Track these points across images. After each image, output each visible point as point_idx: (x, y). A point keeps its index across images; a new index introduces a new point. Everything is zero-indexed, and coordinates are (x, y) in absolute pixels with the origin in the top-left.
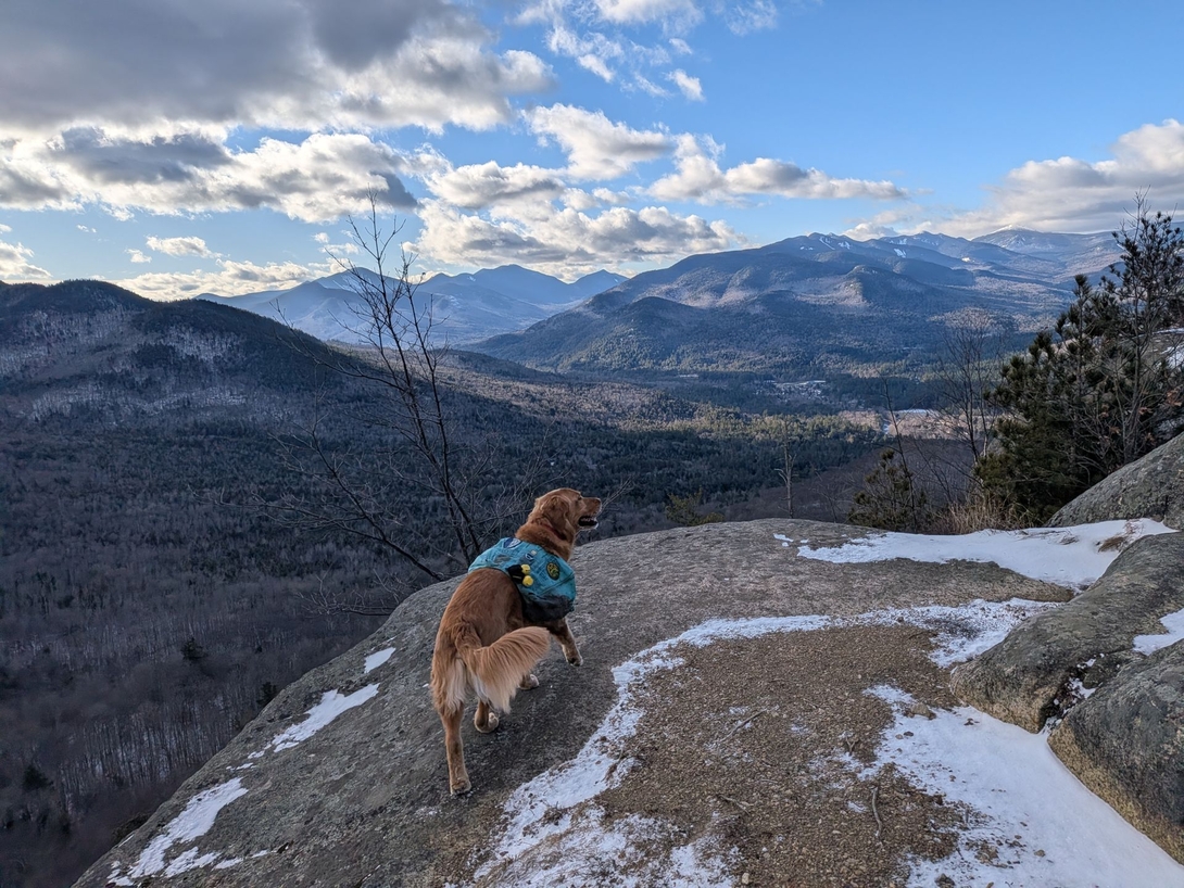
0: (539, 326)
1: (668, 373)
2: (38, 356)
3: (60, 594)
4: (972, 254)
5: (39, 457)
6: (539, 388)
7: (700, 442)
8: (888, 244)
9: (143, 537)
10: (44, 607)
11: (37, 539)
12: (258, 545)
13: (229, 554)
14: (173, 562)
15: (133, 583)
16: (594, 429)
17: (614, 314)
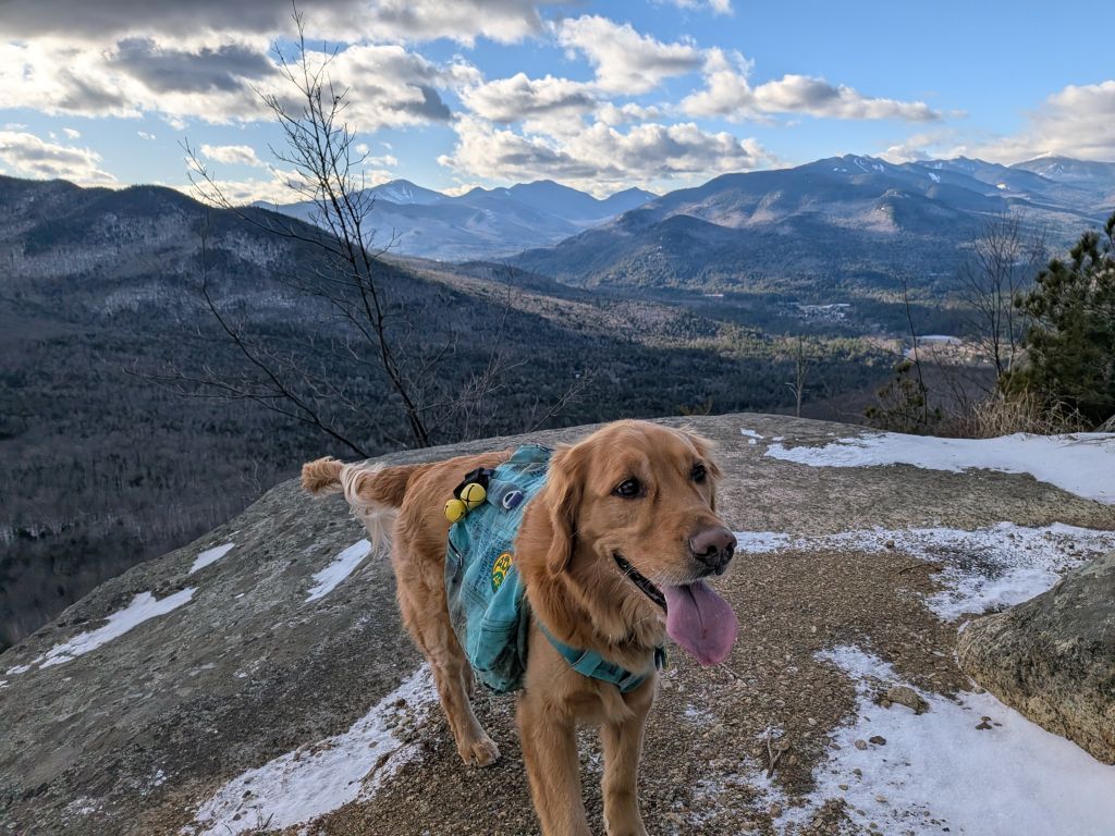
0: (569, 242)
1: (693, 292)
2: (110, 256)
3: (131, 473)
4: (1006, 181)
5: (111, 348)
6: (568, 303)
7: (721, 360)
8: (922, 168)
9: (204, 425)
10: (117, 485)
11: (111, 422)
12: (307, 438)
13: (281, 445)
14: (230, 450)
15: (194, 467)
16: (618, 343)
17: (644, 231)
